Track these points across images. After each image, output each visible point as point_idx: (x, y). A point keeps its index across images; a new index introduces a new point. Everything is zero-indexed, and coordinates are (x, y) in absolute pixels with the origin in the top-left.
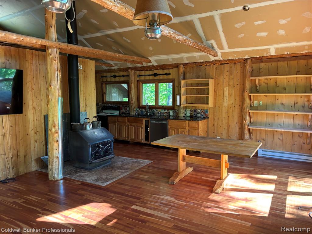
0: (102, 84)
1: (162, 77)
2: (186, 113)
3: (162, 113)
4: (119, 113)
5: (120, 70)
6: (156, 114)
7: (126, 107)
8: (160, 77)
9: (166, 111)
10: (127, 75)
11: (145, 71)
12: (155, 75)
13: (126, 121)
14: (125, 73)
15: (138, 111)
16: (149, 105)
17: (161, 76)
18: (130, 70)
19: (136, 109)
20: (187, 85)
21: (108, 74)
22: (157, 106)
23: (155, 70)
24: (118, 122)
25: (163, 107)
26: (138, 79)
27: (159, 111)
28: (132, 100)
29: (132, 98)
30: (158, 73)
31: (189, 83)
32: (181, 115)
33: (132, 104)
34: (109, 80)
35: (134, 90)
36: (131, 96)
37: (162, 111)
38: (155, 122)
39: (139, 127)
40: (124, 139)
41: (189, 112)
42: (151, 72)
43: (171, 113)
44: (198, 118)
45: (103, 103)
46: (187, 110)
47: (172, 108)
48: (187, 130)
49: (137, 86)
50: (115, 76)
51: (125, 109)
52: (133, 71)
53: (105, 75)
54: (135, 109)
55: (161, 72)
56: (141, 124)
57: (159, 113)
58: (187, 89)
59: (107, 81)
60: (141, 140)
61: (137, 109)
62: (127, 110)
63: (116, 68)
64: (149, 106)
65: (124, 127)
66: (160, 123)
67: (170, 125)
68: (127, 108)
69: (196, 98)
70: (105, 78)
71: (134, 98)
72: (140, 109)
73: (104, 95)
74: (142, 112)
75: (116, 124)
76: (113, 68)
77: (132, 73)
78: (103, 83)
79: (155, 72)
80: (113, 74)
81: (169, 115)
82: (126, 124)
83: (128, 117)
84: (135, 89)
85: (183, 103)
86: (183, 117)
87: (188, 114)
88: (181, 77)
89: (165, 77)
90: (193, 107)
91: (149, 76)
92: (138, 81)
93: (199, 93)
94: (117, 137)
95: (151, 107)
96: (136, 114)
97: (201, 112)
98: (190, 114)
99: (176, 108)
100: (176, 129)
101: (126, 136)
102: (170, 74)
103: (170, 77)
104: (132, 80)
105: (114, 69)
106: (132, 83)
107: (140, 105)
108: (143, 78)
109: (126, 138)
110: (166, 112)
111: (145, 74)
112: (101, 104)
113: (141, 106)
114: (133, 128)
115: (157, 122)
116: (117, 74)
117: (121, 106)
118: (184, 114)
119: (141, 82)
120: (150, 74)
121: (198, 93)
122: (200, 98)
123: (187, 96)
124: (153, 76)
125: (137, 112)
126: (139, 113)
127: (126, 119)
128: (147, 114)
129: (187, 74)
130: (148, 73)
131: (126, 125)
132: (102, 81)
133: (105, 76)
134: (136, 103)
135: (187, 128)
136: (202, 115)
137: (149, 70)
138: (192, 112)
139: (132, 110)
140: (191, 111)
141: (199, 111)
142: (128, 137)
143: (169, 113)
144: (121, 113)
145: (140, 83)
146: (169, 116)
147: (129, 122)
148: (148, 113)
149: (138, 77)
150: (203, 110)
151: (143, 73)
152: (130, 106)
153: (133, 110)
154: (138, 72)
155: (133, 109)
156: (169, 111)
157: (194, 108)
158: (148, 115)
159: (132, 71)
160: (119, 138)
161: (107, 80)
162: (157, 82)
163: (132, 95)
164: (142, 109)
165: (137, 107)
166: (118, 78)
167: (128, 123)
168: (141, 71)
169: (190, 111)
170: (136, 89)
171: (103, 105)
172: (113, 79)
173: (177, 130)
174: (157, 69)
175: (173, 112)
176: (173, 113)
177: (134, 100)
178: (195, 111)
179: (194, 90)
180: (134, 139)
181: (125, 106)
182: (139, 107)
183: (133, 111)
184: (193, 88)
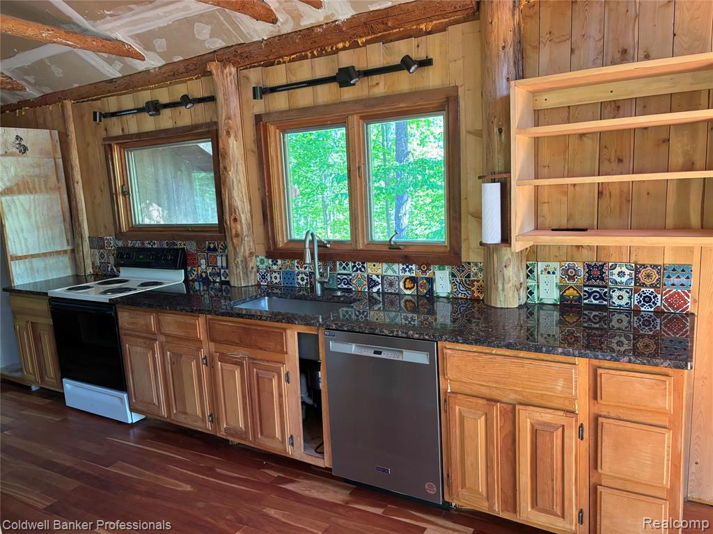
0: (108, 150)
1: (380, 86)
2: (531, 283)
3: (391, 284)
4: (186, 281)
5: (172, 74)
6: (358, 284)
7: (215, 250)
8: (370, 87)
9: (414, 271)
10: (206, 95)
11: (290, 61)
12: (344, 77)
13: (201, 333)
14: (196, 88)
15: (269, 270)
16: (320, 242)
17: (376, 78)
18: (213, 67)
19: (260, 262)
20: (539, 116)
21: (128, 101)
22: (361, 246)
23: (344, 48)
24: (163, 339)
25: (395, 253)
26: (259, 106)
27: (375, 270)
28: (235, 220)
29: (233, 210)
30: (361, 65)
31: (553, 100)
32: (508, 297)
33: (237, 235)
34: (133, 125)
35: (242, 168)
36: (231, 197)
37: (390, 273)
38: (353, 349)
39: (268, 369)
40: (198, 426)
41: (555, 279)
42: (321, 67)
43: (443, 283)
44: (616, 317)
45: (119, 235)
46: (541, 266)
47: (450, 256)
48: (584, 418)
49: (254, 147)
50: (155, 107)
51: (211, 263)
52: (233, 70)
53: (112, 104)
54: (254, 263)
55: (376, 56)
56: (278, 357)
57: (376, 284)
58: (537, 141)
59: (126, 132)
60: (283, 442)
61: (262, 262)
62: (219, 264)
63: (152, 62)
64: (322, 245)
65: (194, 363)
66: (383, 356)
67: (450, 375)
68: (219, 258)
69: (601, 191)
70: (114, 119)
71: (247, 207)
72: (280, 262)
73: (121, 199)
74: (289, 275)
75: (157, 345)
76: (140, 66)
77: (226, 78)
78: (110, 146)
79: (346, 59)
80: (146, 96)
81: (431, 291)
82: (199, 349)
83: (209, 316)
84: (246, 161)
85: (522, 227)
86: (520, 307)
87: (549, 292)
88: (505, 68)
89: (403, 82)
90: (578, 247)
91: (310, 89)
92: (258, 118)
93: (620, 161)
94: (164, 413)
95: (329, 254)
96: (259, 285)
97: (637, 280)
98: (562, 288)
99: (470, 255)
100: (496, 410)
101: (208, 413)
102: (426, 63)
103: (432, 79)
104: (229, 118)
105: (147, 71)
106: (228, 133)
107: (275, 243)
108: (280, 102)
109: (203, 420)
110: (413, 280)
111: (294, 80)
112: (110, 238)
113: (281, 245)
114: (237, 373)
115: (370, 353)
116: (163, 96)
117: (191, 247)
118: (523, 293)
119: (273, 123)
120: (320, 74)
121: (614, 165)
122: (627, 195)
123: (537, 187)
124: (334, 86)
125: (263, 277)
126: (276, 279)
127: (200, 323)
128: (313, 288)
129: (537, 48)
130: (304, 71)
131: (203, 353)
132: (104, 134)
133: (113, 109)
134: (259, 230)
135: (583, 407)
136: (647, 299)
137: (313, 56)
138: (571, 278)
139: (237, 266)
140: (569, 274)
141: (620, 275)
142: (215, 418)
143: (431, 281)
144: (194, 281)
145: (272, 128)
146: (431, 297)
147: (212, 338)
148: (318, 286)
149: (255, 97)
150: (654, 267)
151: (279, 75)
152: (230, 247)
153: (246, 267)
154: (255, 76)
155: (245, 261)
156: (429, 274)
157: (591, 258)
158: (319, 292)
159: (227, 71)
160: (173, 417)
161: (123, 130)
162: (356, 118)
163: (235, 193)
164: (288, 262)
165: (261, 249)
166: (167, 113)
167: (212, 345)
168: (272, 64)
169: (558, 273)
170: (253, 161)
171: (120, 244)
172: (149, 123)
173: (503, 413)
174: (355, 45)
175: (453, 275)
176: (452, 283)
177: (244, 217)
178: (597, 273)
179: (591, 146)
180: (246, 432)
181: (209, 249)
182: (274, 253)
183: (246, 274)
184: (582, 135)
